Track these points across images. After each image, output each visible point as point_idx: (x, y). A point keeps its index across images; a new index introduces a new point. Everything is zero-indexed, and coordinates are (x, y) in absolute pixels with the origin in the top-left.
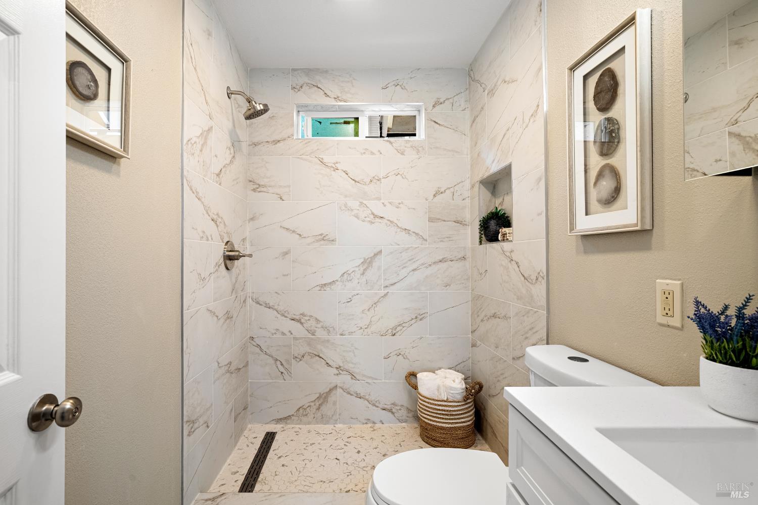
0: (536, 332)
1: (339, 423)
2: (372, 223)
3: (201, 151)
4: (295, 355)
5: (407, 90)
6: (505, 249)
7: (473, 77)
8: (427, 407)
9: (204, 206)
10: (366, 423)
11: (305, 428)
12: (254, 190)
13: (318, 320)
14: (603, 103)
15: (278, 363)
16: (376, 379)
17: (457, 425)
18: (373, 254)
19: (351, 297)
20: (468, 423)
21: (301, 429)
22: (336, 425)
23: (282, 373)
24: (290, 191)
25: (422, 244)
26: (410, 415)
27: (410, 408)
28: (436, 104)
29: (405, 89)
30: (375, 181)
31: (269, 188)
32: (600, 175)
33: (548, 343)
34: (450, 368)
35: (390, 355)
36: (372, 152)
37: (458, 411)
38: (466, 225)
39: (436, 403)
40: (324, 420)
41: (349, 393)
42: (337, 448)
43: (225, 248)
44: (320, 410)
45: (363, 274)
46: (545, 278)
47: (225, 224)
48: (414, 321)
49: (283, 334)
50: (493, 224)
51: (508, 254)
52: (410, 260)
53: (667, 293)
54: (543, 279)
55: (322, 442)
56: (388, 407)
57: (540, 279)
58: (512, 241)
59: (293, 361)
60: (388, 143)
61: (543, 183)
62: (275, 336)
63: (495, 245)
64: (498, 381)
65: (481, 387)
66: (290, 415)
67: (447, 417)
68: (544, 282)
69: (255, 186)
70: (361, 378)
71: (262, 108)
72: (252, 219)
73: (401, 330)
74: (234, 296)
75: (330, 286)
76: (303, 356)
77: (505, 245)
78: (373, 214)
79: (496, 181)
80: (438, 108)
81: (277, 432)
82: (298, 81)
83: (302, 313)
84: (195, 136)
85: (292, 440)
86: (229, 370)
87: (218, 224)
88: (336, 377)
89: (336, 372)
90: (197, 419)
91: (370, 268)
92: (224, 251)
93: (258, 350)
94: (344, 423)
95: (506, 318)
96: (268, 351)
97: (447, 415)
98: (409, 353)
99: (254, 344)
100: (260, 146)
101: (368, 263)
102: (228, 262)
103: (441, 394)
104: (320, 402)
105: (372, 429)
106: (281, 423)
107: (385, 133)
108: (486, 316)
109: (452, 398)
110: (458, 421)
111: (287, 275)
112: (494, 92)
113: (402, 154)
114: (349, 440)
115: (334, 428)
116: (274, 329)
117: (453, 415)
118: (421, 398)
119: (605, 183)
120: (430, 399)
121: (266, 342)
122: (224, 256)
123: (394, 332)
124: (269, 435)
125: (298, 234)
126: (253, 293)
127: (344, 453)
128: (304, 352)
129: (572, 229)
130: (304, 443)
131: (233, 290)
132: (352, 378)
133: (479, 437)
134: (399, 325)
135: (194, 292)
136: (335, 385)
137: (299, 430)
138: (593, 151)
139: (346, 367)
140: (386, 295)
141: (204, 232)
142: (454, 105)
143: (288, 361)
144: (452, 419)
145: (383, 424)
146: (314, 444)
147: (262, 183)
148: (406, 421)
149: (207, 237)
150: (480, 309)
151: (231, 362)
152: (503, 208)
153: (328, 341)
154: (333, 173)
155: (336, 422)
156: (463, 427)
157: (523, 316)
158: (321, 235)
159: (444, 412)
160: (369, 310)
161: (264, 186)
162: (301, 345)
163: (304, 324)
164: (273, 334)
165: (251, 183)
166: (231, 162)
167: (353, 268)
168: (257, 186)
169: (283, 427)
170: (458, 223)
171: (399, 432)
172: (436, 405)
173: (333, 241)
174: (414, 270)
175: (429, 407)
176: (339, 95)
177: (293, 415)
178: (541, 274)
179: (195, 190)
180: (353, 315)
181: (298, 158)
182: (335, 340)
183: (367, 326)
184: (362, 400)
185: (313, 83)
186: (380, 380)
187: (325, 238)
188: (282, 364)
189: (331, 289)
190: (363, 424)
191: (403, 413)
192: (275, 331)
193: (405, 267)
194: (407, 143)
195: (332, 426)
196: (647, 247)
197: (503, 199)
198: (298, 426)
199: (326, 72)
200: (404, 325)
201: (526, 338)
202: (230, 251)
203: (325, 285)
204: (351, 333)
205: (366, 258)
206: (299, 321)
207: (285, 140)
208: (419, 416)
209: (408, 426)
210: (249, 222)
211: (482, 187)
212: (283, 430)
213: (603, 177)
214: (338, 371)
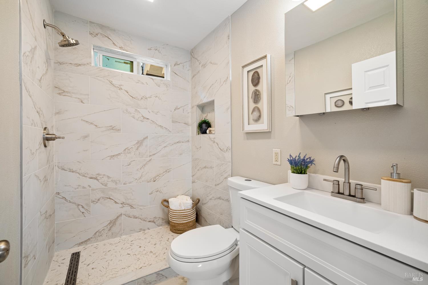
0: (227, 172)
1: (124, 235)
2: (142, 121)
3: (31, 62)
4: (93, 200)
5: (161, 53)
6: (211, 137)
7: (193, 55)
8: (175, 215)
9: (33, 101)
10: (140, 231)
11: (101, 244)
12: (59, 94)
13: (109, 177)
14: (255, 83)
15: (80, 207)
16: (145, 206)
17: (189, 220)
18: (143, 138)
19: (130, 162)
20: (194, 219)
21: (98, 245)
22: (121, 237)
23: (83, 213)
24: (89, 98)
25: (169, 134)
26: (164, 222)
27: (163, 218)
28: (176, 64)
29: (160, 53)
30: (144, 99)
31: (72, 94)
32: (254, 110)
33: (232, 177)
34: (183, 195)
35: (153, 192)
36: (142, 83)
37: (190, 214)
38: (189, 125)
39: (180, 212)
40: (114, 236)
41: (129, 217)
42: (126, 248)
43: (44, 132)
44: (111, 231)
45: (137, 149)
46: (231, 149)
47: (43, 116)
48: (165, 173)
49: (84, 188)
50: (204, 126)
51: (212, 139)
52: (163, 142)
53: (276, 153)
54: (230, 150)
55: (115, 248)
56: (152, 220)
57: (228, 150)
58: (214, 134)
59: (92, 204)
60: (151, 80)
61: (230, 110)
62: (77, 190)
63: (205, 135)
64: (208, 196)
65: (199, 201)
66: (89, 238)
67: (185, 218)
68: (230, 151)
69: (60, 91)
70: (137, 207)
71: (75, 42)
72: (58, 113)
73: (158, 178)
74: (48, 165)
75: (116, 157)
76: (99, 200)
77: (211, 135)
78: (143, 116)
79: (204, 106)
80: (176, 66)
81: (80, 252)
82: (94, 30)
83: (97, 173)
84: (28, 51)
85: (94, 253)
86: (46, 216)
87: (40, 115)
88: (121, 209)
89: (121, 206)
90: (29, 254)
91: (141, 146)
92: (44, 134)
93: (63, 201)
94: (126, 234)
95: (211, 168)
96: (72, 201)
97: (185, 217)
98: (163, 190)
99: (61, 197)
100: (64, 65)
101: (140, 143)
102: (46, 142)
103: (181, 207)
104: (111, 226)
105: (144, 234)
106: (82, 245)
107: (145, 73)
108: (200, 168)
109: (186, 208)
110: (190, 218)
111: (87, 151)
112: (205, 66)
113: (159, 86)
114: (132, 242)
115: (121, 239)
116: (76, 186)
117: (188, 216)
118: (171, 211)
119: (255, 113)
120: (177, 211)
121: (70, 194)
122: (44, 138)
123: (155, 180)
124: (75, 255)
125: (95, 125)
126: (59, 163)
127: (132, 250)
128: (99, 197)
129: (243, 130)
130: (103, 252)
131: (48, 161)
132: (131, 208)
133: (197, 224)
134: (158, 176)
135: (28, 163)
136: (121, 213)
137: (97, 246)
138: (251, 101)
139: (127, 202)
140: (150, 160)
141: (33, 120)
142: (184, 67)
143: (87, 205)
144: (187, 218)
145: (149, 229)
146: (111, 250)
147: (66, 90)
148: (161, 225)
149: (35, 124)
150: (197, 165)
151: (47, 211)
152: (207, 119)
153: (116, 189)
154: (119, 91)
155: (121, 235)
156: (192, 221)
157: (220, 166)
158: (111, 126)
159: (183, 216)
160: (141, 169)
161: (67, 92)
162: (97, 193)
163: (99, 180)
164: (76, 189)
165: (56, 89)
166: (46, 72)
167: (131, 146)
168: (63, 92)
169: (84, 247)
170: (186, 124)
171: (159, 231)
172: (180, 213)
173: (118, 130)
174: (165, 147)
175: (176, 215)
176: (123, 46)
177: (91, 238)
178: (229, 148)
179: (28, 90)
180: (131, 172)
181: (95, 78)
182: (120, 187)
183: (139, 178)
184: (137, 219)
185: (105, 35)
186: (148, 206)
187: (113, 129)
188: (83, 207)
189: (117, 158)
190: (138, 232)
191: (160, 221)
192: (77, 187)
193: (160, 145)
194: (161, 81)
195: (119, 238)
196: (270, 138)
197: (207, 115)
198: (95, 244)
199: (114, 30)
200: (160, 176)
201: (222, 175)
202: (47, 134)
203: (114, 156)
204: (130, 183)
205: (139, 140)
206: (96, 179)
207: (85, 65)
208: (170, 220)
209: (163, 227)
210: (55, 115)
211: (198, 108)
212: (85, 249)
213: (255, 111)
214: (123, 205)
